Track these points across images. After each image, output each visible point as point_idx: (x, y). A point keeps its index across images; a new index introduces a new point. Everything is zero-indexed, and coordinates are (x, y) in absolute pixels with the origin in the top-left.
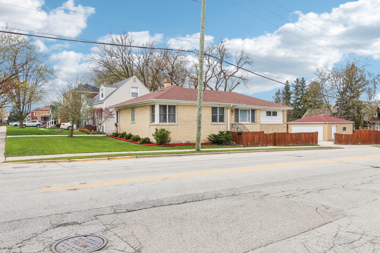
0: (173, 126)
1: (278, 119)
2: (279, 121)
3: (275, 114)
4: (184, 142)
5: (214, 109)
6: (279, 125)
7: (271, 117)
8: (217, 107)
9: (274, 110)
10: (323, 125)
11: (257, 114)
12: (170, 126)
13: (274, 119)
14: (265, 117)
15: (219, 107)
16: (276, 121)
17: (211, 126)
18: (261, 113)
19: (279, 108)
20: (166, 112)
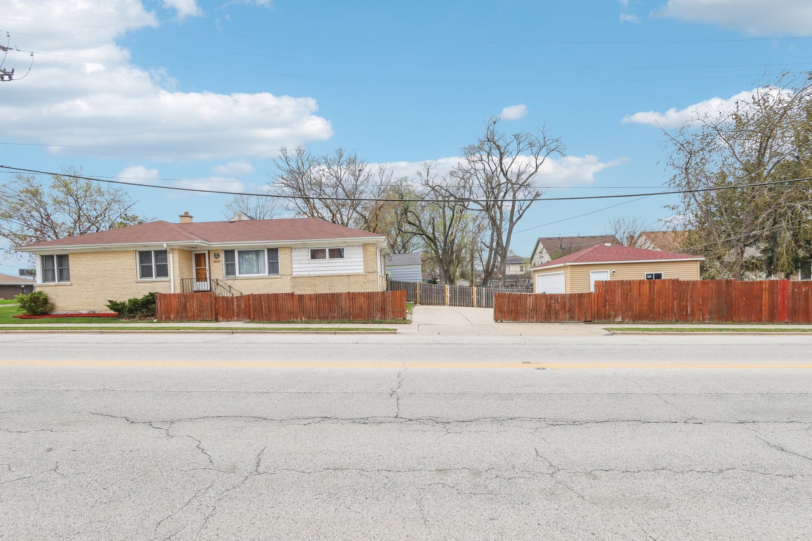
0: (63, 287)
1: (349, 264)
2: (349, 268)
3: (337, 253)
4: (84, 312)
5: (144, 256)
6: (351, 277)
7: (326, 261)
8: (151, 251)
9: (333, 247)
10: (564, 272)
11: (282, 257)
12: (59, 287)
13: (334, 264)
14: (309, 262)
15: (154, 251)
16: (342, 268)
17: (136, 285)
18: (295, 253)
19: (348, 239)
20: (54, 267)
